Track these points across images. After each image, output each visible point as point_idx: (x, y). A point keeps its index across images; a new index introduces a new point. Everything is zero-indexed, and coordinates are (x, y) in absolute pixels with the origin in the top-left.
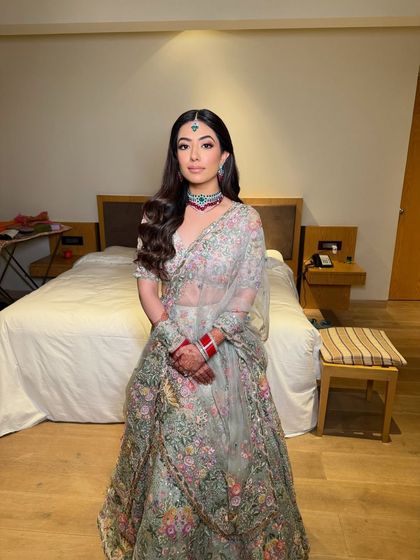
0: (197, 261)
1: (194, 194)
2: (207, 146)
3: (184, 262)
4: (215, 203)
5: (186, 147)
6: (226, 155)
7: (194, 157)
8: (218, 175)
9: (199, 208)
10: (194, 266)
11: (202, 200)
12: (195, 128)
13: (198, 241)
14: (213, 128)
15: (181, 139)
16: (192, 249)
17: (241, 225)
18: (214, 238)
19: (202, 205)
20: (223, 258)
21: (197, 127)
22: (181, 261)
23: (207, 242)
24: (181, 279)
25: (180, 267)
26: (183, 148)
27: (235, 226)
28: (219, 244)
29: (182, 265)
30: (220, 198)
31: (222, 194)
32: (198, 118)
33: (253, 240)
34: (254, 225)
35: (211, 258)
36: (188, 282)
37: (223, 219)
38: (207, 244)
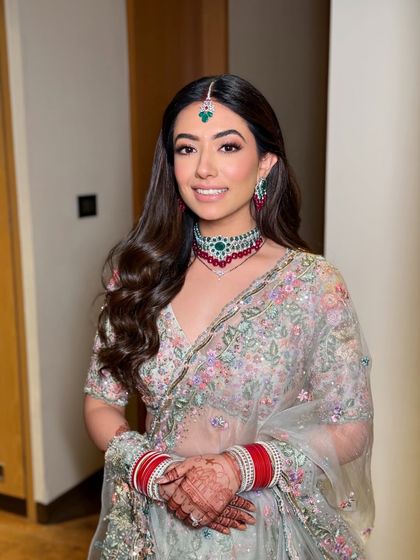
0: (211, 370)
1: (207, 239)
2: (230, 147)
4: (246, 253)
5: (189, 150)
6: (270, 161)
8: (254, 199)
9: (215, 262)
10: (206, 381)
11: (220, 247)
12: (205, 117)
13: (213, 329)
14: (241, 115)
15: (181, 136)
16: (202, 346)
17: (304, 298)
18: (245, 325)
19: (221, 257)
20: (264, 366)
21: (210, 114)
22: (181, 369)
23: (233, 332)
24: (180, 406)
25: (178, 381)
26: (184, 151)
27: (289, 300)
28: (256, 335)
29: (181, 378)
30: (259, 242)
31: (261, 234)
32: (213, 95)
33: (336, 328)
34: (332, 299)
35: (240, 364)
36: (195, 412)
37: (264, 285)
38: (231, 337)
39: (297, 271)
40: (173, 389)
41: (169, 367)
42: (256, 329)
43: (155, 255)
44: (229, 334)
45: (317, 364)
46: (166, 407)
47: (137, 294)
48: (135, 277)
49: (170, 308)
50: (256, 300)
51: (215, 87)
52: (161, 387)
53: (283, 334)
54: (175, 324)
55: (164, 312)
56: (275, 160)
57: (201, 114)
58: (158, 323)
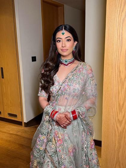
0: (66, 87)
1: (63, 60)
2: (68, 40)
3: (61, 88)
4: (72, 62)
5: (60, 41)
7: (64, 45)
8: (73, 51)
9: (65, 65)
10: (65, 89)
11: (66, 61)
12: (63, 34)
13: (66, 79)
14: (70, 33)
15: (58, 38)
16: (64, 82)
17: (84, 71)
18: (73, 78)
19: (66, 64)
20: (77, 86)
21: (64, 33)
22: (59, 87)
23: (70, 79)
24: (59, 95)
25: (59, 90)
26: (58, 41)
27: (81, 72)
28: (75, 79)
29: (60, 89)
30: (74, 60)
31: (74, 59)
32: (64, 29)
33: (91, 78)
34: (90, 71)
35: (72, 85)
36: (62, 96)
37: (76, 69)
38: (70, 80)
39: (82, 66)
40: (58, 92)
41: (57, 87)
42: (75, 78)
43: (51, 64)
44: (69, 79)
45: (87, 85)
46: (56, 96)
47: (48, 73)
48: (47, 69)
49: (56, 75)
50: (75, 72)
51: (64, 27)
52: (56, 91)
53: (81, 79)
54: (58, 78)
55: (55, 76)
56: (77, 42)
57: (62, 33)
58: (54, 78)
